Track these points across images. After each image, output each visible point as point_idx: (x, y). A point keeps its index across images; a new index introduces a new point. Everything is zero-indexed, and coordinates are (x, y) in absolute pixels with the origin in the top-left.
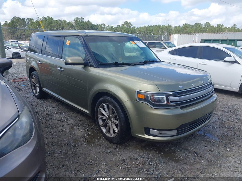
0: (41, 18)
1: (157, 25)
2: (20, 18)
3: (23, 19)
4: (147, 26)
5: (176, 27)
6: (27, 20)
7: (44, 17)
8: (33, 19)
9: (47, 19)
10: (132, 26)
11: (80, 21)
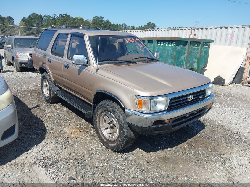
6: (44, 17)
7: (61, 14)
8: (50, 16)
11: (100, 20)
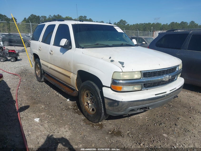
0: (52, 16)
1: (148, 23)
2: (36, 16)
3: (39, 17)
4: (139, 24)
5: (164, 25)
6: (41, 17)
7: (55, 15)
8: (46, 17)
9: (57, 17)
10: (126, 23)
11: (84, 19)
